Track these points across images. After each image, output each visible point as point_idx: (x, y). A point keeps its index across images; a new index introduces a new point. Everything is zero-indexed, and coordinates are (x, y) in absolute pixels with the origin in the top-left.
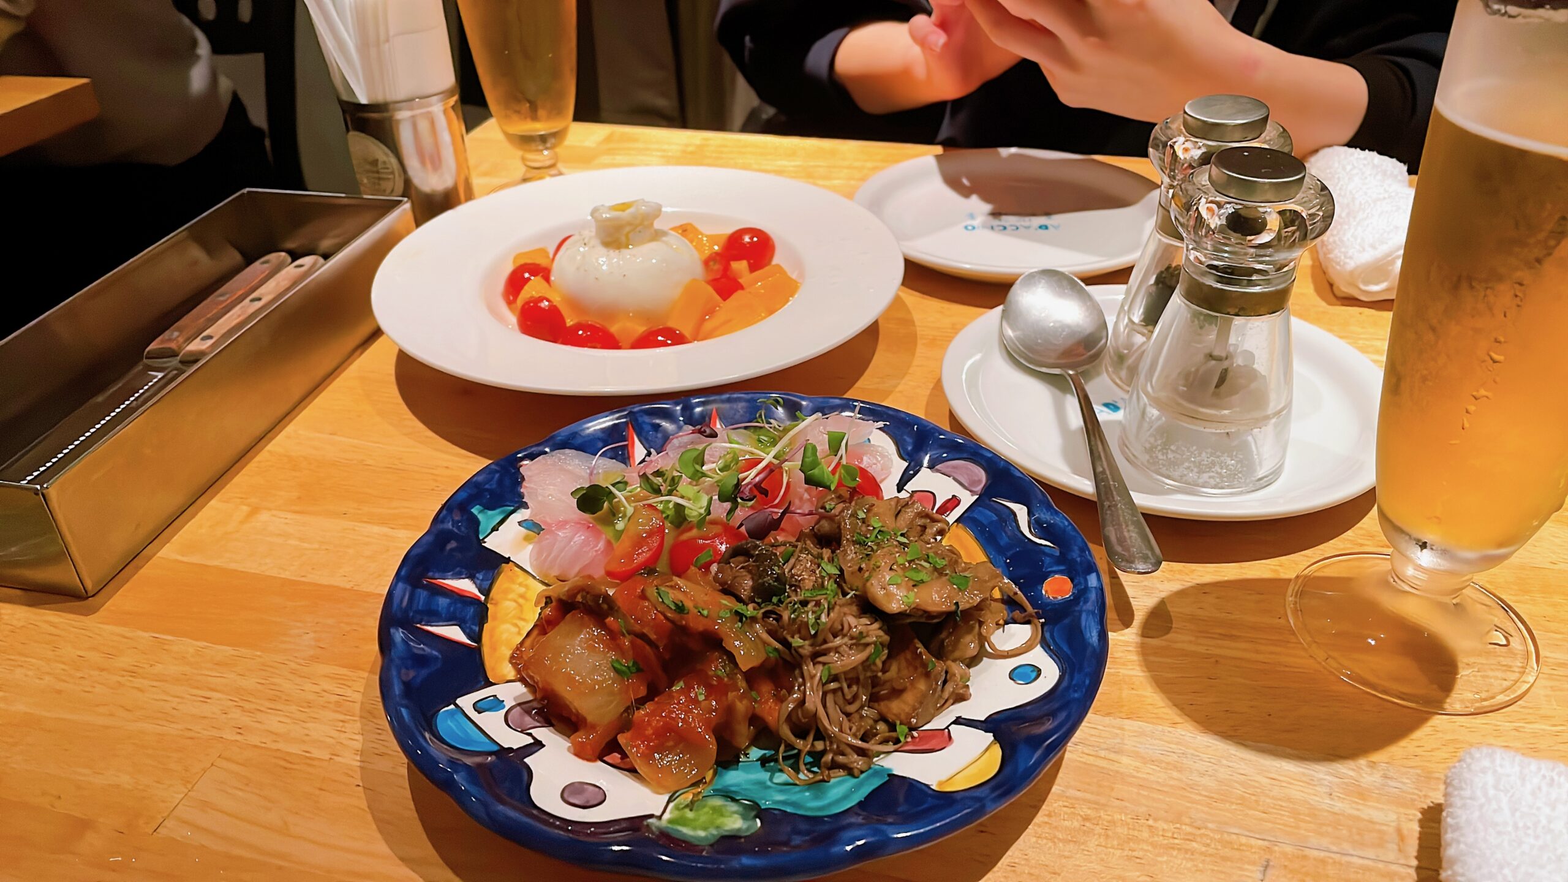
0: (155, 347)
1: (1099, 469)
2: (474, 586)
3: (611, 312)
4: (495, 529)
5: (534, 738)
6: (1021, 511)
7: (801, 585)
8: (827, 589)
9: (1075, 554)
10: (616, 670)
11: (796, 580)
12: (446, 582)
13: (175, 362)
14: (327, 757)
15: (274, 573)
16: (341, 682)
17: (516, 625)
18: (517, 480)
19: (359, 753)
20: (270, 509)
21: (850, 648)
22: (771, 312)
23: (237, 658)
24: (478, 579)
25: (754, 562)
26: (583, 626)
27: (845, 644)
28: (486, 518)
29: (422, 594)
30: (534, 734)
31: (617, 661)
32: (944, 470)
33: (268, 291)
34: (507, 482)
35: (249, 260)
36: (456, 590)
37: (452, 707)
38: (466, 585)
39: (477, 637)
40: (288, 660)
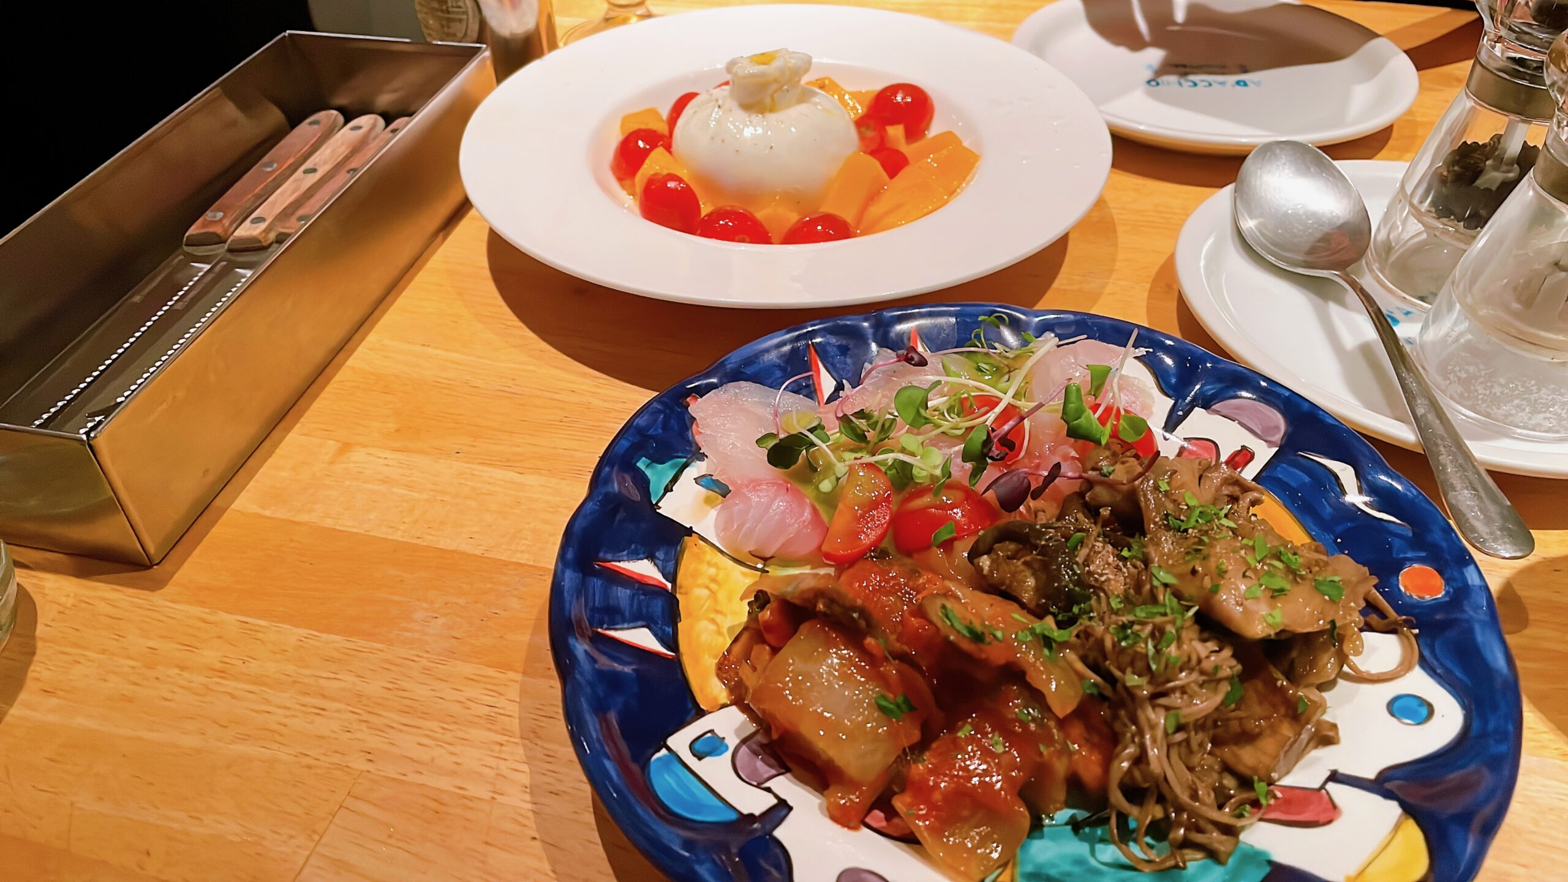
0: (194, 233)
1: (1420, 411)
2: (656, 569)
3: (750, 193)
4: (668, 489)
5: (776, 796)
6: (1345, 473)
7: (1106, 588)
8: (1164, 605)
9: (1437, 536)
10: (882, 709)
11: (1096, 580)
12: (622, 565)
13: (221, 249)
14: (487, 796)
15: (382, 532)
16: (489, 687)
17: (713, 621)
18: (686, 422)
19: (528, 790)
20: (364, 446)
21: (1201, 686)
22: (952, 193)
23: (354, 653)
24: (659, 559)
25: (1038, 555)
26: (829, 644)
27: (1195, 682)
28: (657, 474)
29: (597, 583)
30: (774, 789)
31: (884, 697)
32: (1224, 412)
33: (325, 158)
34: (673, 423)
35: (294, 120)
36: (635, 577)
37: (664, 751)
38: (645, 568)
39: (671, 642)
40: (418, 656)
